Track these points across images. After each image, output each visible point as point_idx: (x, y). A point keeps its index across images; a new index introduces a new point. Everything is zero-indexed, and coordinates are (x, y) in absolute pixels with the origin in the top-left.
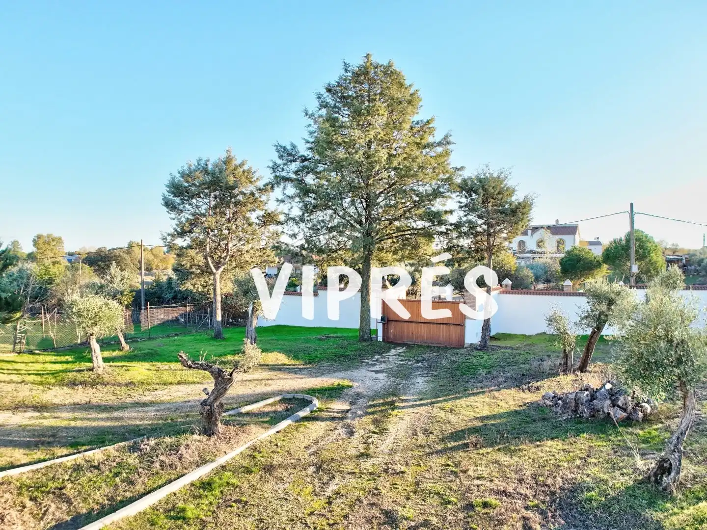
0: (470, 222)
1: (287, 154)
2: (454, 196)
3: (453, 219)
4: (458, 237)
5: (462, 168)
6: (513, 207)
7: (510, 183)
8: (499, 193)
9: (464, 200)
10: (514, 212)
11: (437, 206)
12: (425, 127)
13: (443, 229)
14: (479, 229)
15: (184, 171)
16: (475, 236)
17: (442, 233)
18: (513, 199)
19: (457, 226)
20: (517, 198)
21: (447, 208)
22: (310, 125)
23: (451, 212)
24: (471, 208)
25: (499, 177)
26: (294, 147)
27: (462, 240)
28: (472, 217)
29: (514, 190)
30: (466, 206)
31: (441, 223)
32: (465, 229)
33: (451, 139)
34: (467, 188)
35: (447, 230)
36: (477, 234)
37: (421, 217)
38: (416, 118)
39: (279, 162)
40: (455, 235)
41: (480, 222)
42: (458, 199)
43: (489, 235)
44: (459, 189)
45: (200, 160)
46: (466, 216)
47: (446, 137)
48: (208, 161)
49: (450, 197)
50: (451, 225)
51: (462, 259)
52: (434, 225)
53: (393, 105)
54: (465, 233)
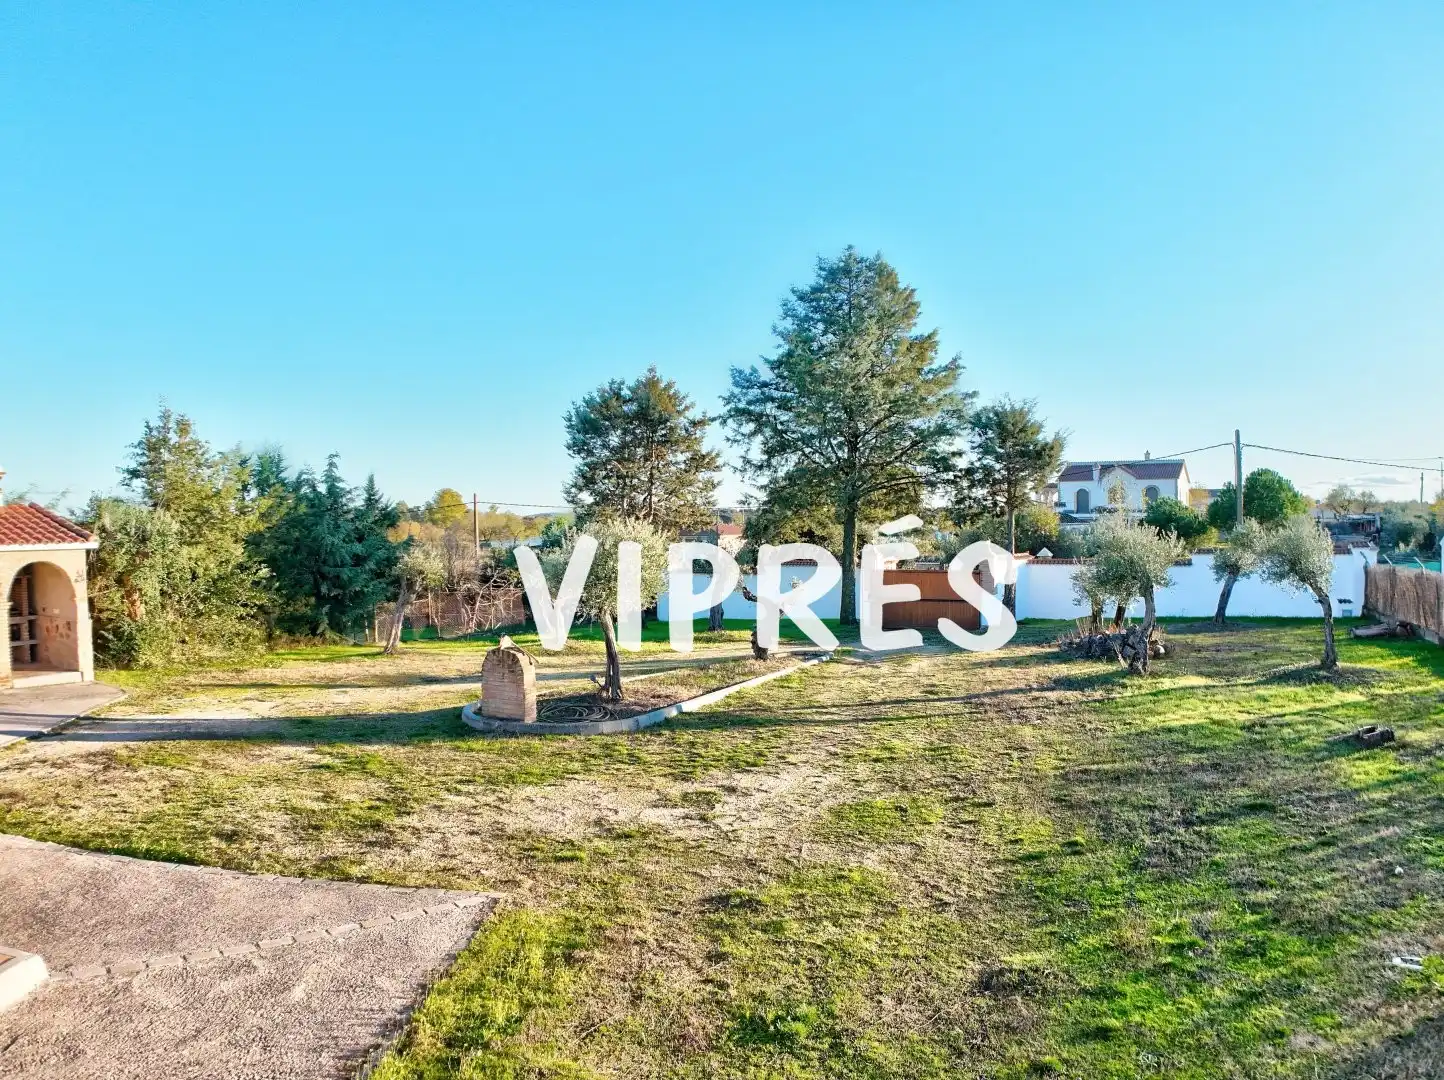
0: (985, 467)
1: (744, 380)
2: (964, 433)
3: (962, 463)
4: (970, 487)
5: (974, 394)
6: (1038, 448)
7: (1036, 416)
8: (1021, 431)
9: (978, 440)
10: (1039, 454)
11: (943, 446)
12: (924, 345)
13: (950, 476)
14: (997, 476)
15: (592, 399)
16: (993, 485)
17: (948, 482)
18: (1040, 437)
19: (969, 472)
20: (1046, 436)
21: (953, 449)
22: (779, 346)
23: (960, 454)
24: (986, 449)
25: (1022, 409)
26: (754, 370)
27: (974, 490)
28: (989, 460)
29: (1041, 426)
30: (980, 446)
31: (948, 468)
32: (978, 476)
33: (960, 362)
34: (979, 423)
35: (955, 476)
36: (996, 482)
37: (922, 462)
38: (915, 332)
39: (737, 391)
40: (965, 484)
41: (998, 466)
42: (970, 438)
43: (1009, 483)
44: (970, 426)
45: (613, 382)
46: (980, 459)
47: (955, 360)
48: (623, 383)
49: (959, 435)
50: (961, 470)
51: (976, 515)
52: (938, 471)
53: (886, 318)
54: (979, 481)
